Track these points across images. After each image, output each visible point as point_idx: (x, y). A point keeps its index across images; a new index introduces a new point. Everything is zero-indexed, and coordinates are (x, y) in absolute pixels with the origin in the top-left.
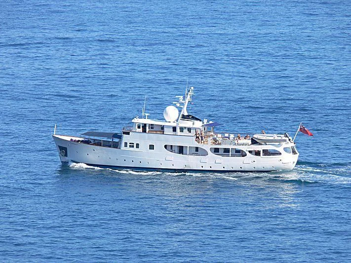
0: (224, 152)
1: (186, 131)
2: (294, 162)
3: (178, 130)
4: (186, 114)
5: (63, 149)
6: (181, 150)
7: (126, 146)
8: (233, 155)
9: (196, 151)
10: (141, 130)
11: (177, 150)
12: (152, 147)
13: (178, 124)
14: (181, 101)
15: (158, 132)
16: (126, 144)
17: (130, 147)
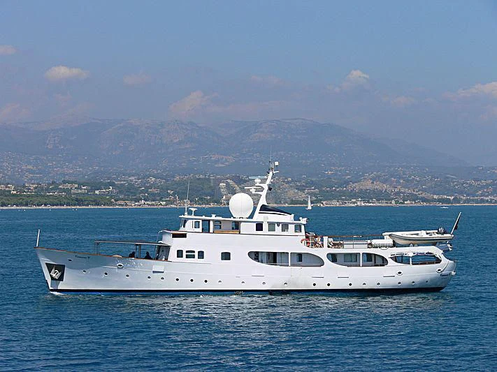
8: (365, 265)
10: (200, 230)
13: (266, 218)
14: (258, 184)
16: (180, 254)
17: (187, 257)
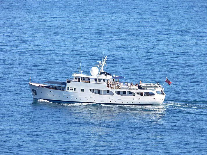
0: (123, 93)
1: (102, 81)
2: (162, 100)
3: (98, 80)
4: (103, 71)
5: (34, 91)
6: (99, 92)
7: (68, 89)
8: (128, 95)
9: (107, 93)
10: (77, 80)
11: (97, 92)
12: (83, 90)
13: (97, 77)
14: (100, 64)
15: (86, 82)
16: (68, 88)
17: (71, 90)
